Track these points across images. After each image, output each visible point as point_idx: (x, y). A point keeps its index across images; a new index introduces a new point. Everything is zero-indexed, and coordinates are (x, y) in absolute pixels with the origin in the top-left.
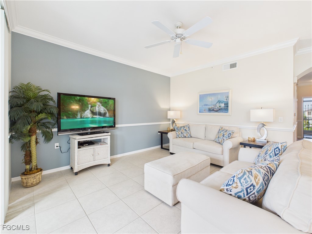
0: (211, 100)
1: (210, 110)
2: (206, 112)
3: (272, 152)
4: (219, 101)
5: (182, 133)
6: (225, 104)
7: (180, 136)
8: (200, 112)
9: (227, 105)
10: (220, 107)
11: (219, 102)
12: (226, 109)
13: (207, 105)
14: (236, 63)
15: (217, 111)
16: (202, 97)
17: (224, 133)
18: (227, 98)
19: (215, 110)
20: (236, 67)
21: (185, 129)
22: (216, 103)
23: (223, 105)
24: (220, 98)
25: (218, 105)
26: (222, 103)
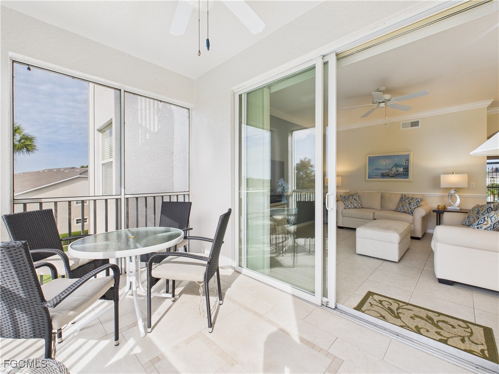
0: (384, 163)
1: (383, 176)
2: (377, 178)
3: (485, 211)
4: (396, 164)
5: (351, 203)
6: (404, 169)
7: (350, 207)
8: (369, 178)
9: (406, 169)
10: (397, 171)
11: (396, 166)
12: (405, 174)
13: (379, 169)
14: (419, 121)
15: (392, 177)
16: (372, 160)
17: (410, 201)
18: (407, 162)
19: (391, 175)
20: (418, 126)
21: (354, 198)
22: (393, 167)
23: (401, 170)
24: (396, 160)
25: (394, 169)
26: (400, 167)
